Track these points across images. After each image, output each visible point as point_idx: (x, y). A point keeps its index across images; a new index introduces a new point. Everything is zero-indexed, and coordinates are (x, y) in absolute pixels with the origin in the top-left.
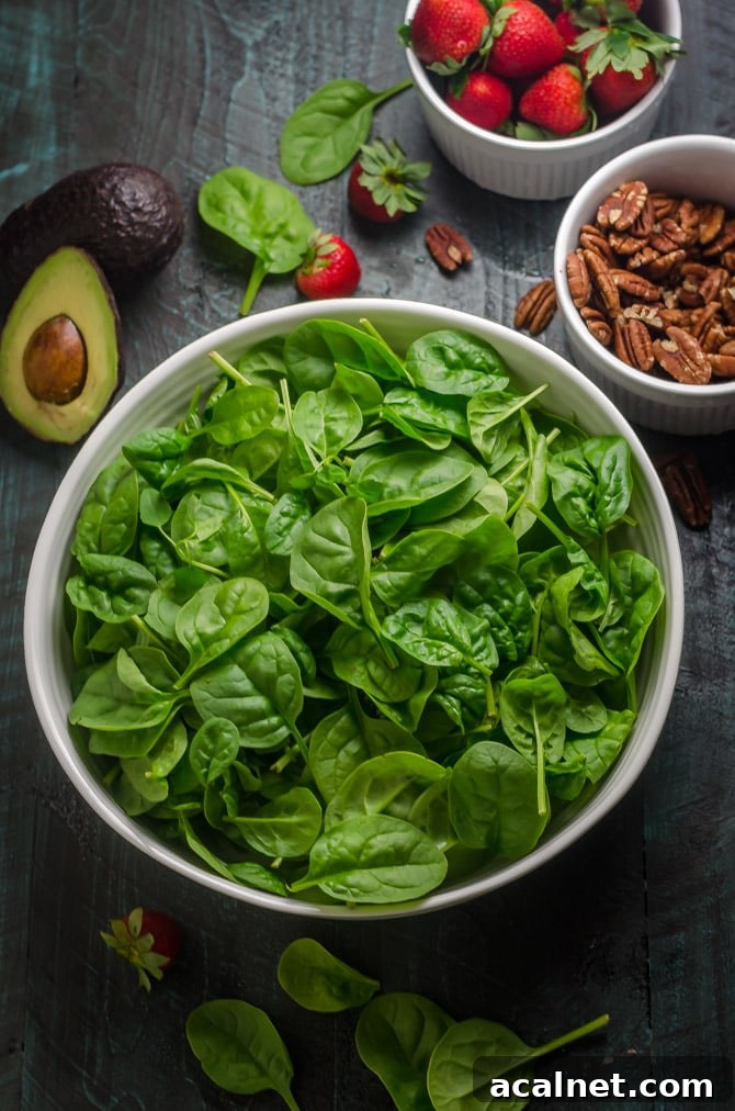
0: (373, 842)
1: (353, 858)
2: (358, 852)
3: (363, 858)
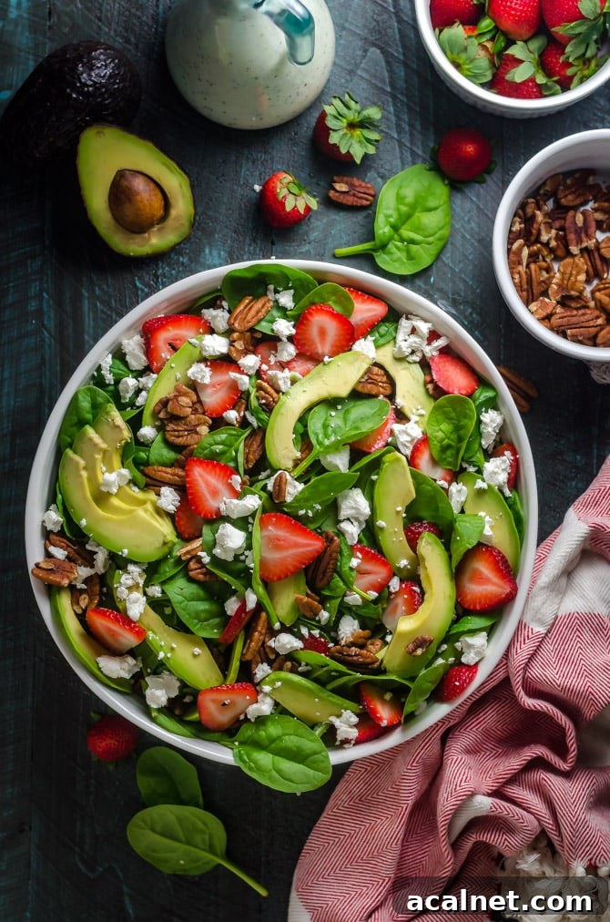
0: (287, 737)
1: (266, 743)
2: (273, 740)
3: (273, 746)
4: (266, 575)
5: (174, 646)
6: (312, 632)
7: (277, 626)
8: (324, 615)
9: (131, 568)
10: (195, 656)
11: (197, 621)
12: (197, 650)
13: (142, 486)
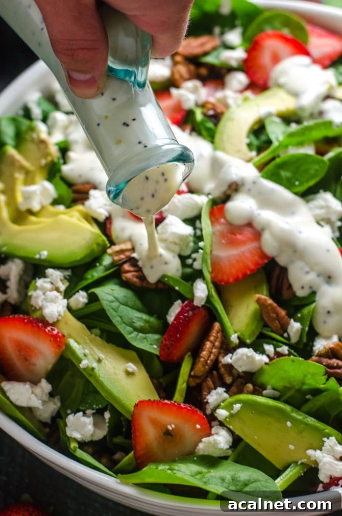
4: (220, 276)
5: (102, 356)
6: (278, 349)
7: (234, 338)
8: (295, 327)
9: (50, 271)
10: (129, 374)
11: (131, 329)
12: (131, 367)
13: (68, 203)
